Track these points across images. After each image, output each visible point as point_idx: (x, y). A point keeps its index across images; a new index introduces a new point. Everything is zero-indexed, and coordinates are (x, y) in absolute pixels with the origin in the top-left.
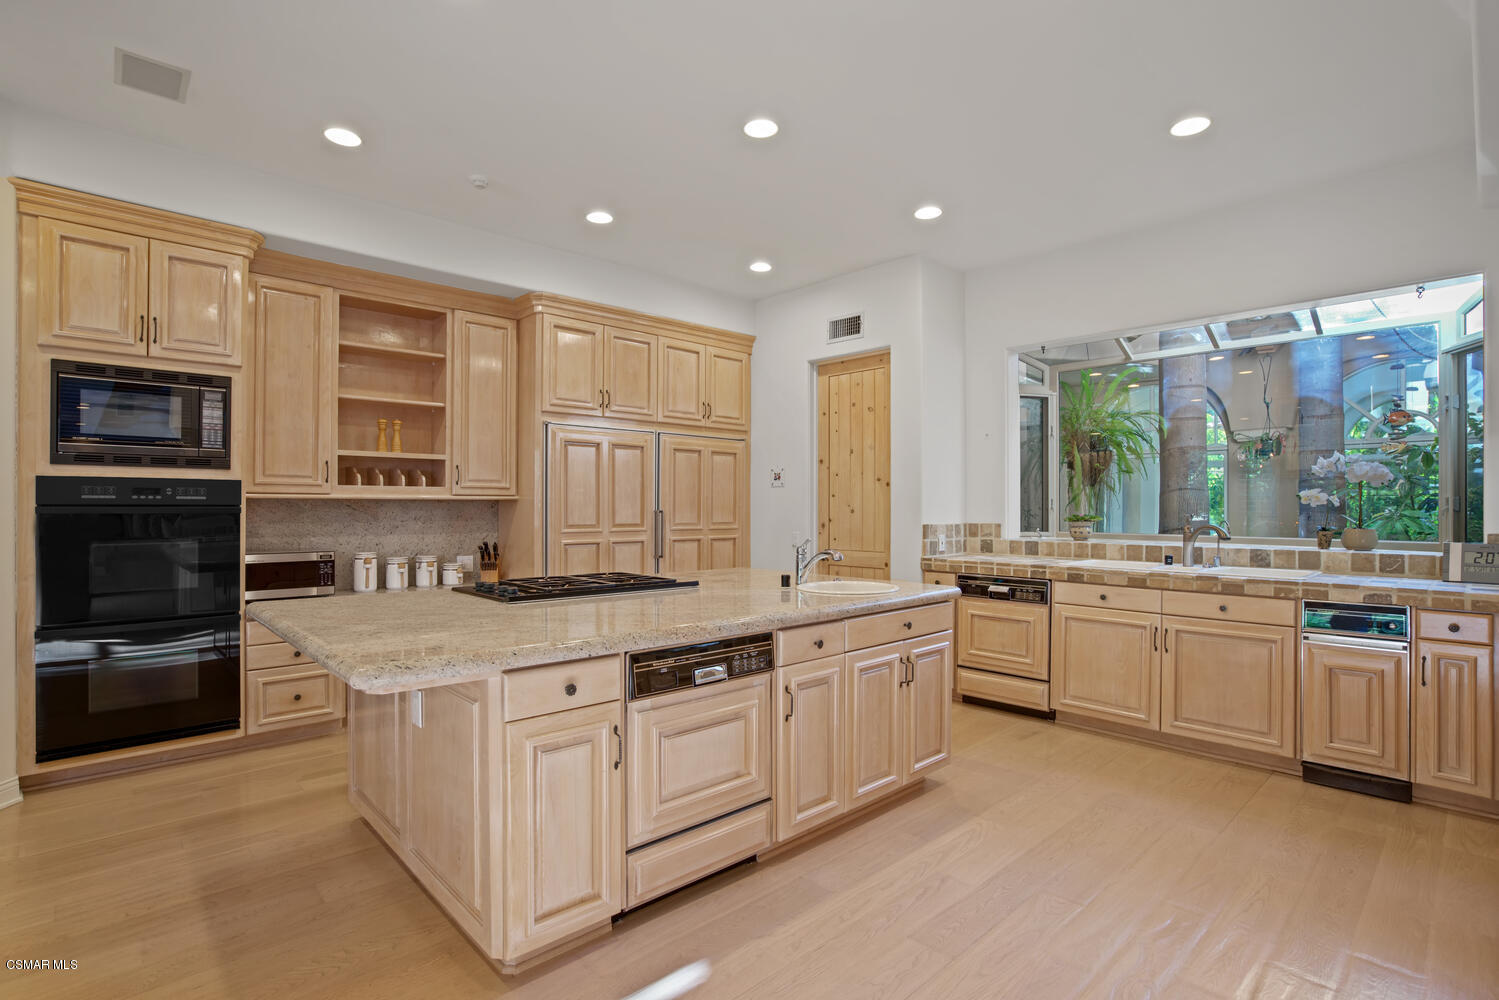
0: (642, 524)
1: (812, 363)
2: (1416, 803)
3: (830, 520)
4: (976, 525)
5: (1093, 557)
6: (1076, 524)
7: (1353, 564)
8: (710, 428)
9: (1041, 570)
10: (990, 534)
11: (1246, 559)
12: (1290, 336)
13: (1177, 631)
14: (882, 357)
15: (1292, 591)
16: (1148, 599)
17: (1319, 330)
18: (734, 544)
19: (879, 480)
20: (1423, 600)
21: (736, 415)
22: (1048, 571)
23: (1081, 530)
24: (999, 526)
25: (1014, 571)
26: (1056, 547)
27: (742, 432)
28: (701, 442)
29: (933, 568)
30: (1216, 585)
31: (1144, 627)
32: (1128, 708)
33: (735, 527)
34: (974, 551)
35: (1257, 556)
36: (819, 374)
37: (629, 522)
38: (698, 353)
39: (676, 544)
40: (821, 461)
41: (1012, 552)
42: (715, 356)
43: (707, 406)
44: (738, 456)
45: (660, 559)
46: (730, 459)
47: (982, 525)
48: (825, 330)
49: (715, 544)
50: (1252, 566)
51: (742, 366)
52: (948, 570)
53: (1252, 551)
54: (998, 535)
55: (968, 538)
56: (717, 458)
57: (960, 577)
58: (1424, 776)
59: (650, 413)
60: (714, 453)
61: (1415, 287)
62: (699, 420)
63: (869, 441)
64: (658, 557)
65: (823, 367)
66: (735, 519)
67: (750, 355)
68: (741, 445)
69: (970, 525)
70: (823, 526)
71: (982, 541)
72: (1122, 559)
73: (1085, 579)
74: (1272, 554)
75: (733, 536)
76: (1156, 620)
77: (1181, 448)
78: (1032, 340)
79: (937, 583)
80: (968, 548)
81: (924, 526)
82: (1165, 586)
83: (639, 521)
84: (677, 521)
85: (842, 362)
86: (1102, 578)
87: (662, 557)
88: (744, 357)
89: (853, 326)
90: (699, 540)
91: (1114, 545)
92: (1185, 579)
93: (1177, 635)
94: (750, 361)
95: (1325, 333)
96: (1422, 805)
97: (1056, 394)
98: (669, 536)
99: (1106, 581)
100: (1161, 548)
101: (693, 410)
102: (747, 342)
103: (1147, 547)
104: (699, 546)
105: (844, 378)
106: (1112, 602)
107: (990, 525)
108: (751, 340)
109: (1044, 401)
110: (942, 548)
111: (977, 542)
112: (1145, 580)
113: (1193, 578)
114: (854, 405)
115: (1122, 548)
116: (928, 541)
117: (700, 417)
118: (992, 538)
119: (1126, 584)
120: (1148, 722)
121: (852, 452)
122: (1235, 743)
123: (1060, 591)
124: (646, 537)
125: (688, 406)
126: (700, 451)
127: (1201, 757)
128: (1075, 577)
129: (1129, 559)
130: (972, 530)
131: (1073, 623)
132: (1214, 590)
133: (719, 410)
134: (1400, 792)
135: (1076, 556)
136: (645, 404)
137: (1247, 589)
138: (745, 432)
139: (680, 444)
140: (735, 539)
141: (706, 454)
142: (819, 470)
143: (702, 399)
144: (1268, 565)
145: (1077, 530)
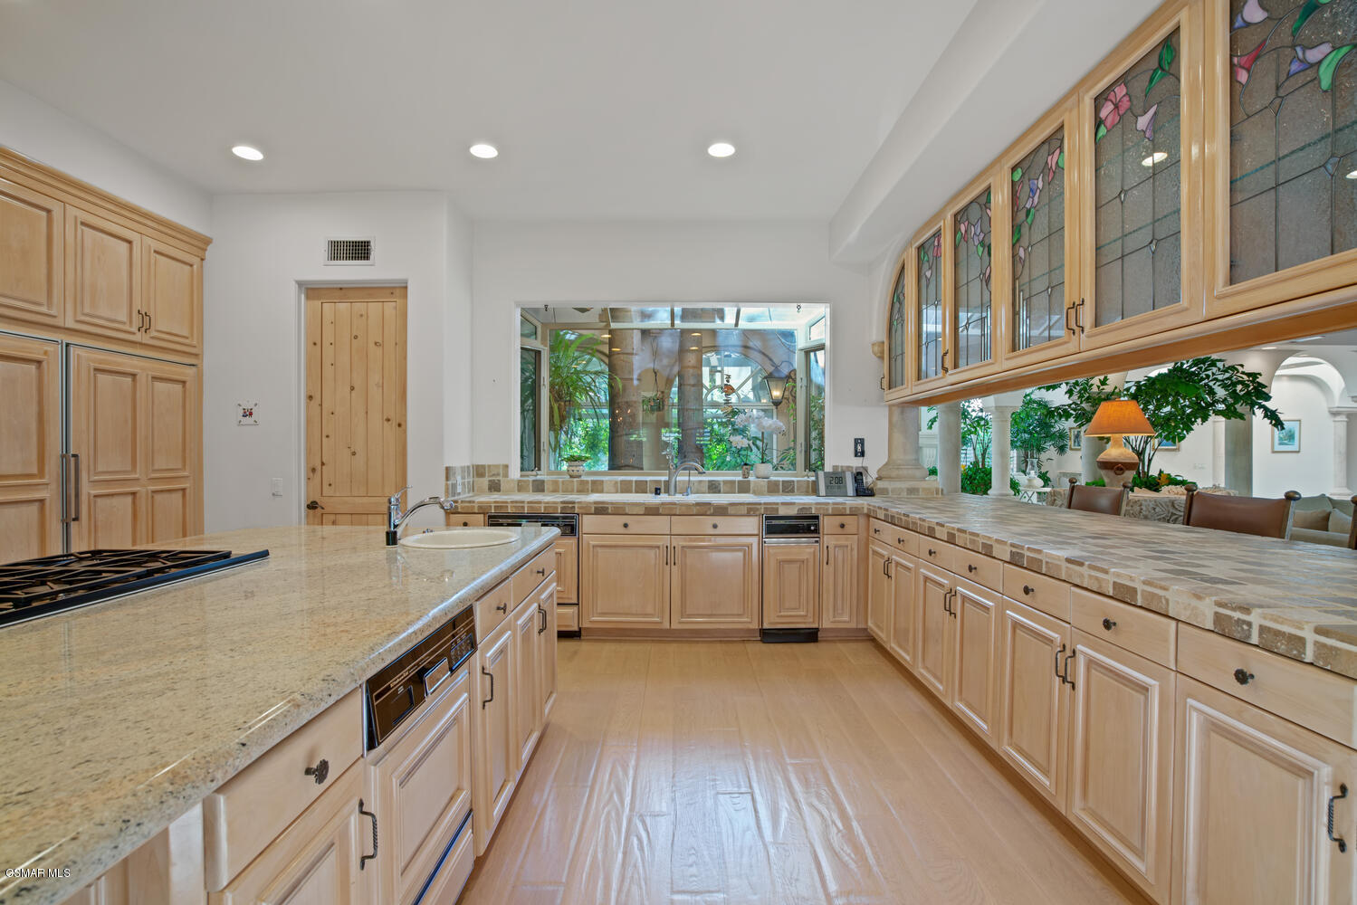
0: (41, 473)
1: (300, 284)
2: (821, 641)
3: (323, 464)
4: (483, 466)
5: (593, 491)
6: (574, 463)
7: (768, 487)
8: (145, 344)
9: (570, 505)
10: (498, 475)
11: (706, 488)
12: (718, 324)
13: (683, 547)
14: (398, 290)
15: (758, 509)
16: (661, 523)
17: (737, 324)
18: (184, 495)
19: (388, 420)
20: (827, 509)
21: (185, 333)
22: (576, 506)
23: (578, 468)
24: (506, 467)
25: (545, 507)
26: (561, 485)
27: (192, 356)
28: (135, 361)
29: (459, 510)
30: (710, 509)
31: (658, 547)
32: (646, 615)
33: (186, 474)
34: (481, 492)
35: (713, 484)
36: (308, 298)
37: (19, 471)
38: (130, 242)
39: (99, 500)
40: (310, 397)
41: (519, 491)
42: (155, 252)
43: (144, 316)
44: (188, 384)
45: (74, 525)
46: (179, 387)
47: (489, 466)
48: (323, 250)
49: (158, 497)
50: (709, 493)
51: (192, 271)
52: (477, 511)
53: (709, 481)
54: (506, 475)
55: (476, 479)
56: (159, 386)
57: (490, 517)
58: (826, 623)
59: (52, 312)
60: (155, 378)
61: (796, 305)
62: (134, 334)
63: (375, 378)
64: (69, 518)
65: (312, 291)
66: (184, 465)
67: (202, 260)
68: (192, 371)
69: (477, 466)
70: (314, 470)
71: (490, 481)
72: (617, 492)
73: (610, 511)
74: (722, 483)
75: (183, 486)
76: (665, 541)
77: (627, 402)
78: (537, 298)
79: (465, 524)
80: (475, 489)
81: (447, 469)
82: (674, 513)
83: (35, 470)
84: (100, 469)
85: (341, 289)
86: (624, 509)
87: (75, 519)
88: (195, 261)
89: (360, 250)
90: (134, 494)
91: (611, 481)
92: (688, 506)
93: (682, 550)
94: (202, 266)
95: (739, 327)
96: (825, 641)
97: (547, 348)
98: (86, 489)
99: (627, 511)
100: (646, 481)
101: (124, 318)
102: (201, 243)
103: (636, 481)
104: (134, 502)
105: (343, 307)
106: (633, 529)
107: (497, 466)
108: (207, 241)
109: (538, 353)
110: (459, 489)
111: (485, 482)
112: (658, 508)
113: (693, 504)
114: (356, 337)
115: (616, 483)
116: (450, 483)
117: (134, 329)
118: (500, 478)
119: (642, 513)
120: (661, 623)
121: (352, 388)
122: (722, 626)
123: (588, 523)
124: (50, 494)
125: (117, 313)
126: (134, 376)
127: (698, 642)
128: (601, 510)
129: (622, 492)
130: (479, 471)
131: (599, 550)
132: (708, 513)
133: (161, 324)
134: (811, 636)
135: (578, 491)
136: (44, 299)
137: (731, 510)
138: (196, 355)
139: (101, 362)
140: (184, 490)
141: (142, 379)
142: (308, 407)
143: (137, 305)
144: (719, 492)
145: (573, 468)
